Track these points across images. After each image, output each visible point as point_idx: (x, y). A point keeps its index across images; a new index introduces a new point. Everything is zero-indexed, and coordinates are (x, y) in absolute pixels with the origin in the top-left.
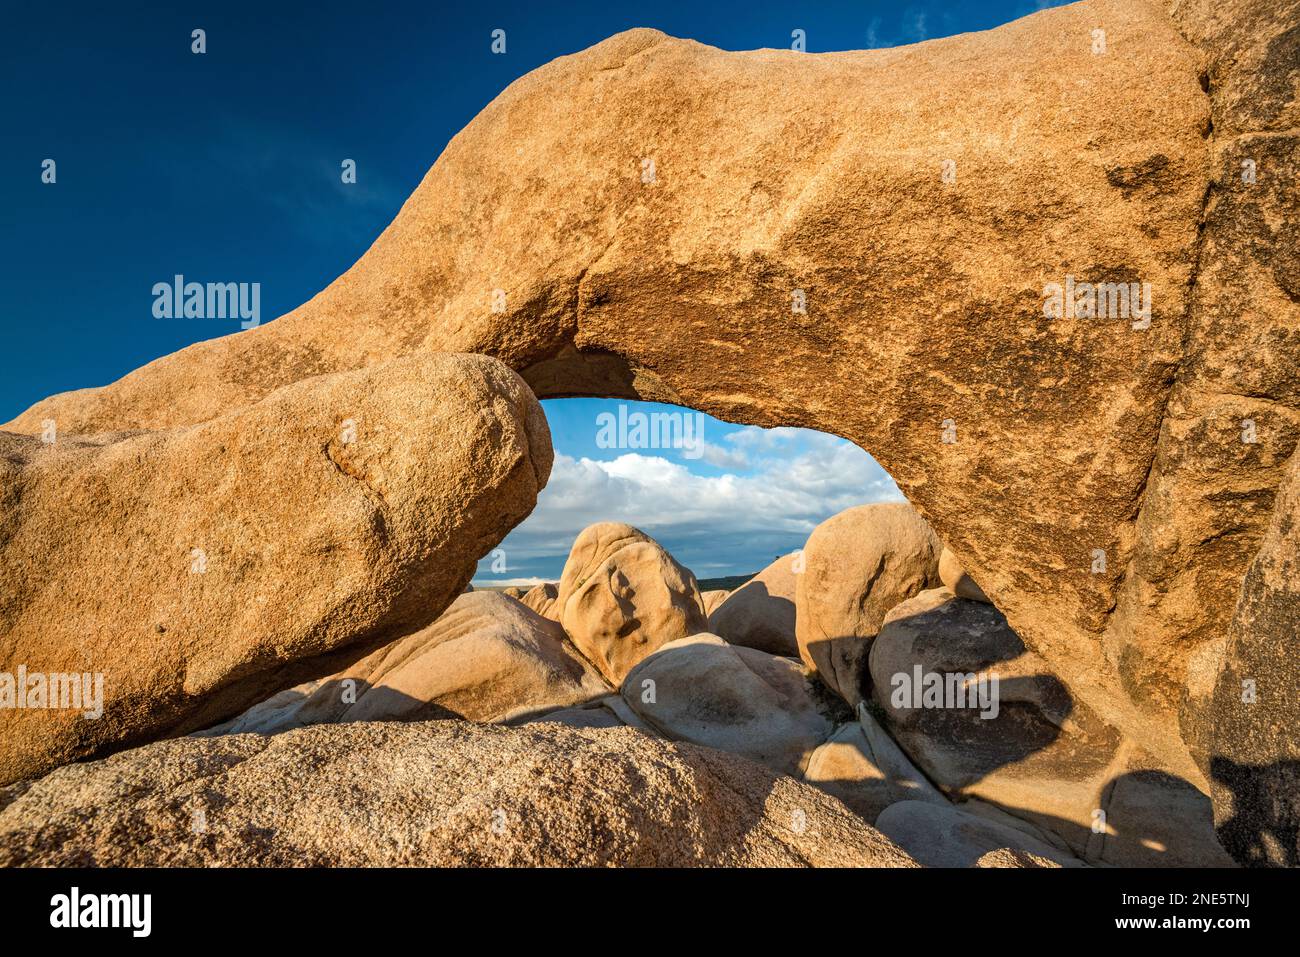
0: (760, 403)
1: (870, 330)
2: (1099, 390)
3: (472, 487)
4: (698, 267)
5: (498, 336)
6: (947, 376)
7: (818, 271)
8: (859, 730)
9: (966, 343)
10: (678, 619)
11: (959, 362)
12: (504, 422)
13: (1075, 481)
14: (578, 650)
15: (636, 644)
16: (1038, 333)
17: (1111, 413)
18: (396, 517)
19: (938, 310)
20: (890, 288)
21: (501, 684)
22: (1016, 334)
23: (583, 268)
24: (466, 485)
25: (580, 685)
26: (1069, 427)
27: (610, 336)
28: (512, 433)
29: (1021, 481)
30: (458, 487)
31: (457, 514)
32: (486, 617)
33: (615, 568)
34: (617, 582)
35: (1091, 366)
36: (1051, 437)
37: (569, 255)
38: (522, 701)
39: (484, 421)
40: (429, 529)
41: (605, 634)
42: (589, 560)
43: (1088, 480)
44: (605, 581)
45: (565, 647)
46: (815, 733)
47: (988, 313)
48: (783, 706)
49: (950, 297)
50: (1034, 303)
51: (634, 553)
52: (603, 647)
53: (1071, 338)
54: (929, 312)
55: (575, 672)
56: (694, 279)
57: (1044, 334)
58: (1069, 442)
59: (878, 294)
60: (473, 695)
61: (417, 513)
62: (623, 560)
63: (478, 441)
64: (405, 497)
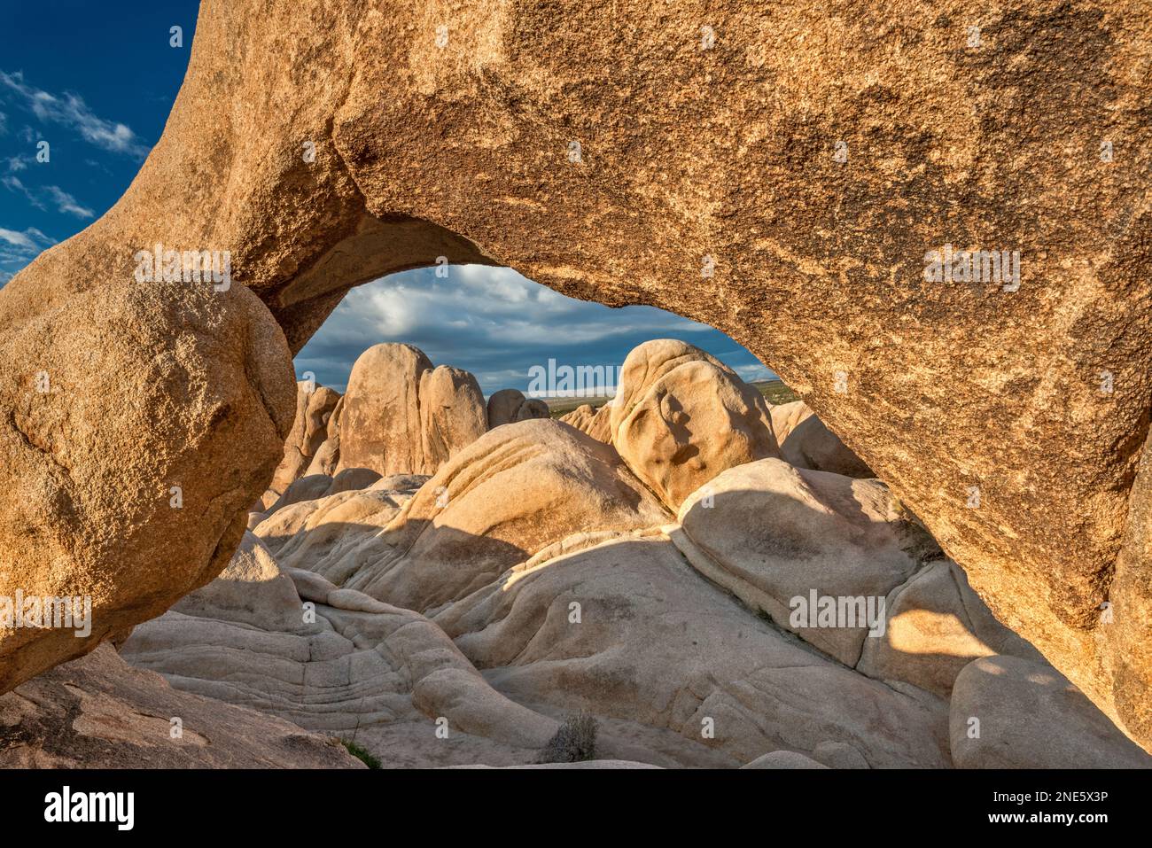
0: (591, 277)
1: (664, 176)
2: (1038, 266)
3: (164, 452)
4: (447, 97)
5: (268, 220)
6: (782, 247)
7: (566, 89)
8: (947, 571)
9: (794, 193)
10: (740, 444)
11: (793, 223)
12: (189, 367)
13: (1008, 421)
14: (634, 475)
15: (693, 470)
16: (909, 168)
17: (1063, 311)
18: (85, 496)
19: (739, 139)
20: (667, 106)
21: (557, 512)
22: (873, 170)
23: (326, 116)
24: (155, 451)
25: (637, 512)
26: (989, 331)
27: (401, 201)
28: (202, 380)
29: (926, 411)
30: (146, 454)
31: (156, 483)
32: (537, 446)
33: (665, 392)
34: (667, 406)
35: (1017, 223)
36: (961, 347)
37: (310, 101)
38: (578, 528)
39: (157, 371)
40: (126, 504)
41: (658, 462)
42: (639, 383)
43: (1027, 421)
44: (654, 406)
45: (621, 473)
46: (893, 572)
47: (817, 137)
48: (855, 541)
49: (754, 113)
50: (890, 110)
51: (686, 374)
52: (658, 474)
53: (973, 173)
54: (728, 144)
55: (631, 499)
56: (450, 114)
57: (922, 167)
58: (993, 357)
59: (655, 118)
60: (530, 523)
61: (106, 488)
62: (675, 383)
63: (152, 398)
64: (89, 470)
